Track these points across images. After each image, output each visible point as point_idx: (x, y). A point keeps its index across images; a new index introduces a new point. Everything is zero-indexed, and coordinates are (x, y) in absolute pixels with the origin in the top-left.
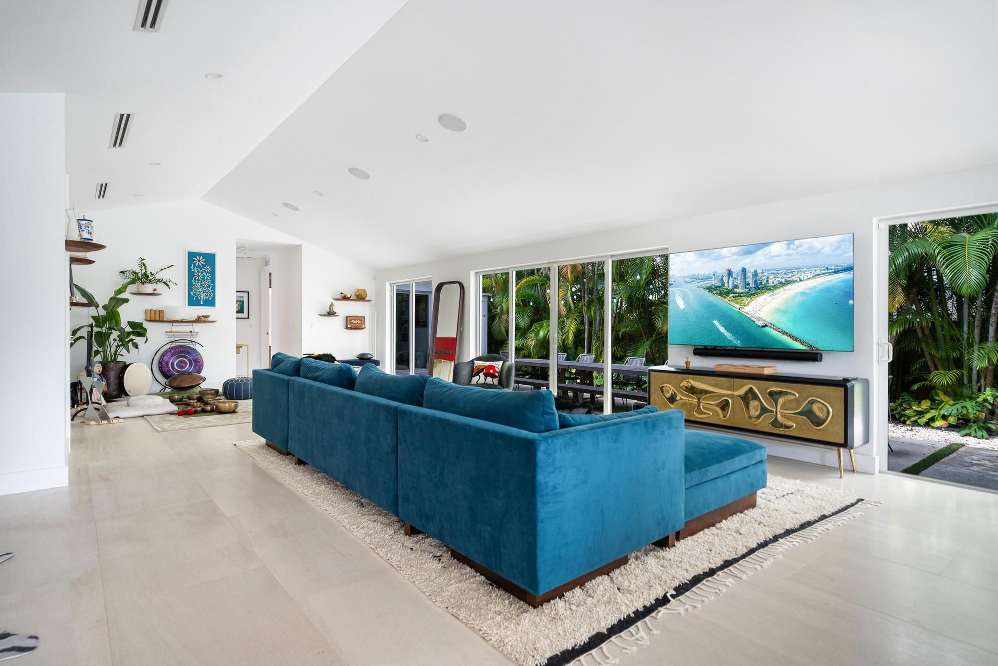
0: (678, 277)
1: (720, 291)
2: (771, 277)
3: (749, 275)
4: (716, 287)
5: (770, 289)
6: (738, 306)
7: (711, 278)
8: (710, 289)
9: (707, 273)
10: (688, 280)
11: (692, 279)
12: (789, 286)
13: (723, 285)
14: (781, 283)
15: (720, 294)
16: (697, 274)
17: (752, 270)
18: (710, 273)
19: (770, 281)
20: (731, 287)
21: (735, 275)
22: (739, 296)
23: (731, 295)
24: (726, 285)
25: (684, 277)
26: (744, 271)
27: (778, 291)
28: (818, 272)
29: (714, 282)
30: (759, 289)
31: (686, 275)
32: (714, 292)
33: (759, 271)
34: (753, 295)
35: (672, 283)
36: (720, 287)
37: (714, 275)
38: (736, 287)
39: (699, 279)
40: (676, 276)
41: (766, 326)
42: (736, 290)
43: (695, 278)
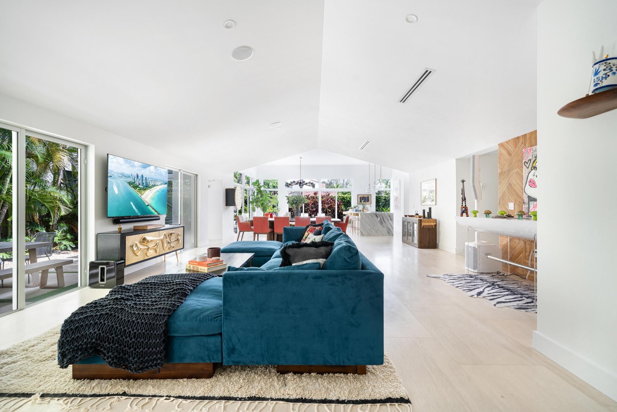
0: (115, 172)
1: (134, 185)
2: (150, 182)
3: (144, 179)
4: (132, 183)
5: (150, 188)
6: (140, 195)
7: (130, 177)
8: (130, 183)
9: (129, 174)
10: (120, 175)
11: (122, 175)
12: (155, 187)
13: (135, 182)
14: (153, 185)
15: (134, 187)
16: (124, 173)
17: (145, 177)
18: (130, 174)
19: (150, 183)
20: (138, 184)
21: (139, 177)
22: (140, 189)
23: (138, 189)
24: (136, 182)
25: (118, 173)
26: (142, 176)
27: (152, 189)
28: (162, 183)
29: (130, 180)
30: (147, 187)
31: (119, 172)
32: (132, 186)
33: (147, 178)
34: (145, 189)
35: (111, 175)
36: (134, 183)
37: (132, 175)
38: (139, 184)
39: (125, 176)
40: (114, 172)
41: (148, 205)
42: (139, 186)
43: (123, 176)
